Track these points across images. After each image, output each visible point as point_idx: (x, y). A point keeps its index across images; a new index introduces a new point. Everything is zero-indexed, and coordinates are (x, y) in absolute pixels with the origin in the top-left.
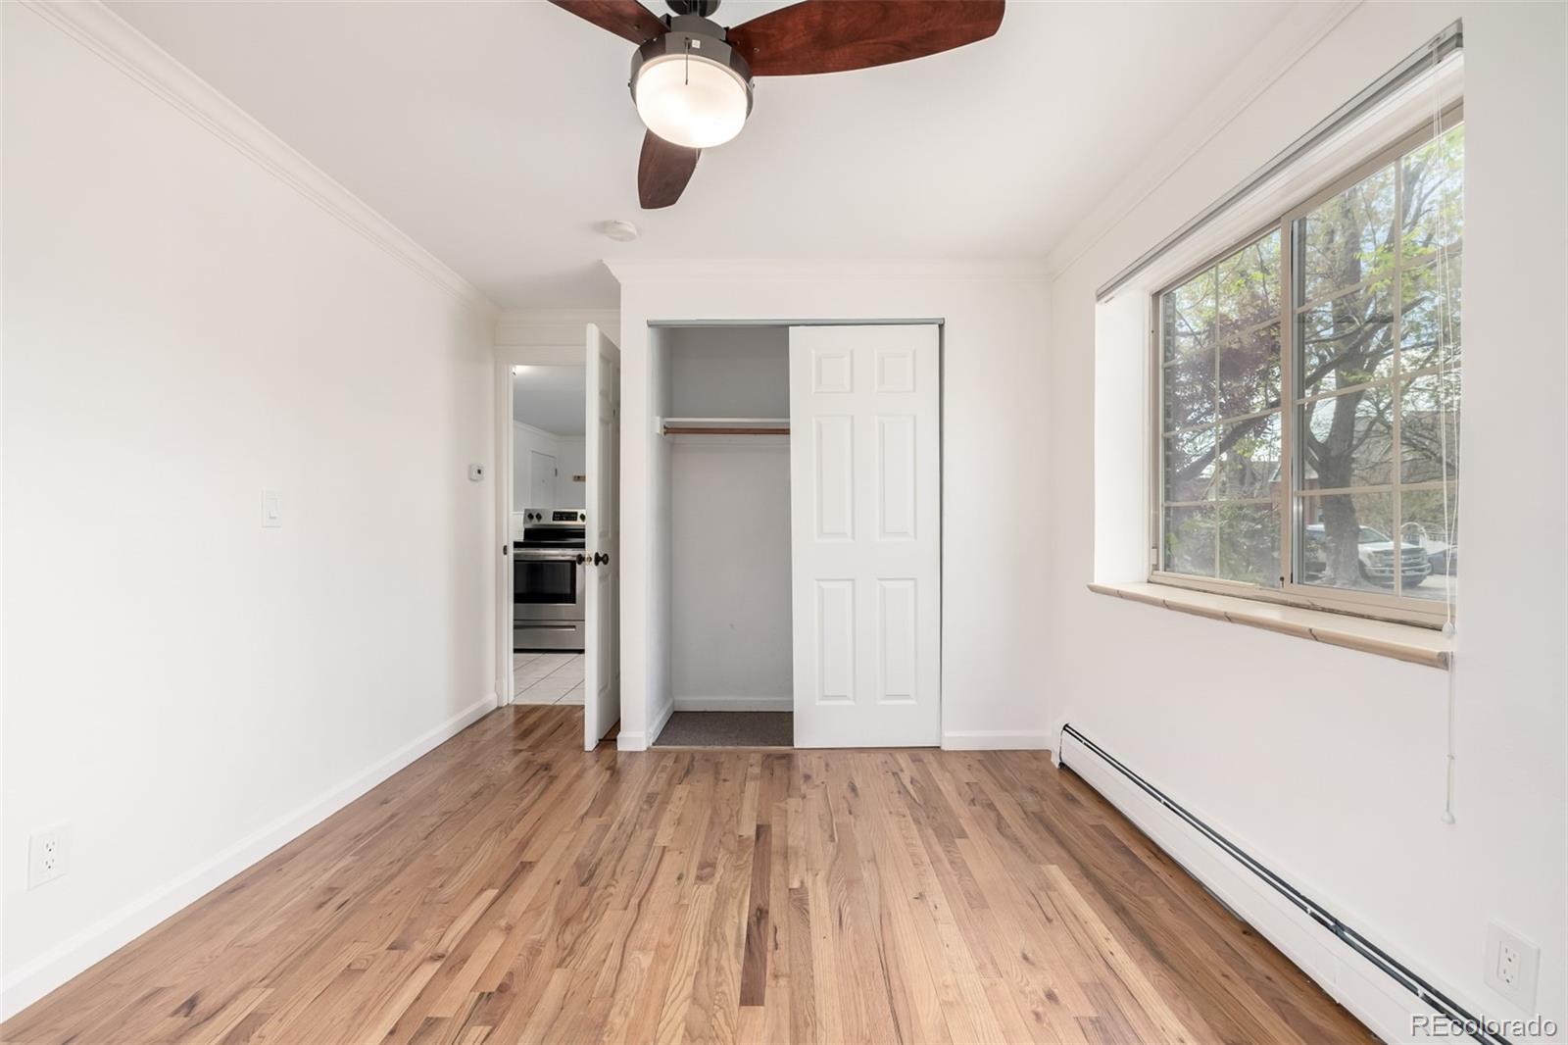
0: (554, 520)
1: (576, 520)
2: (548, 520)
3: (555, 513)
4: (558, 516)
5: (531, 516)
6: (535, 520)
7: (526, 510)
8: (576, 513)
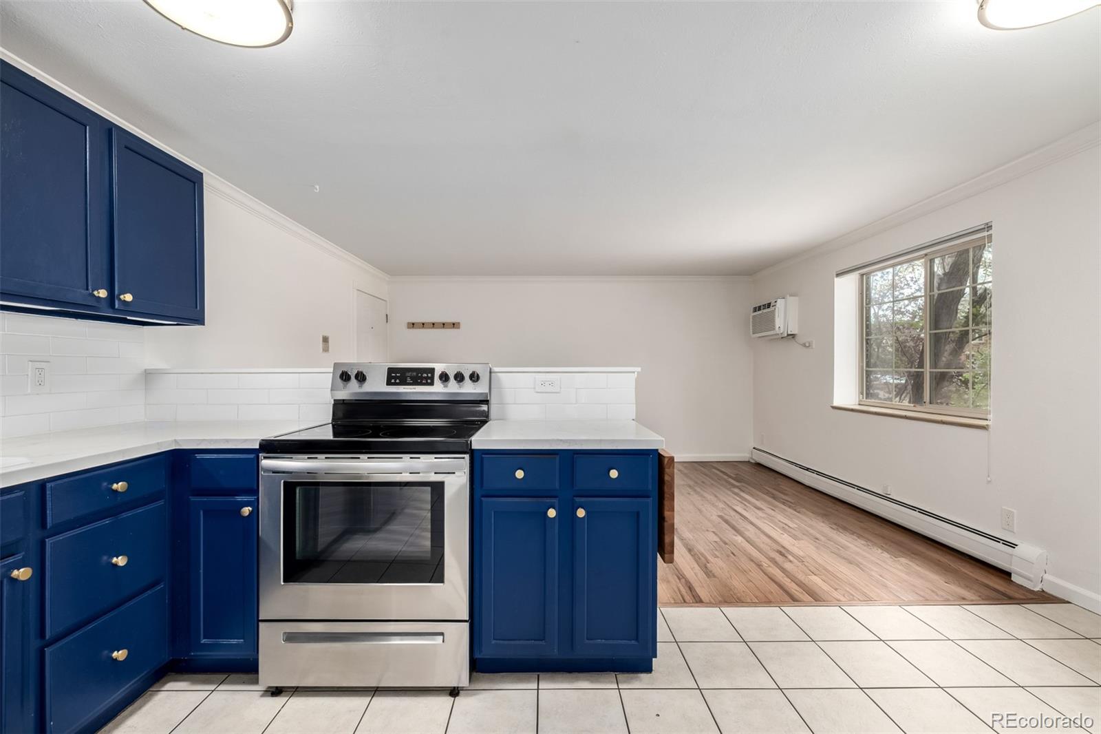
0: (389, 383)
1: (432, 384)
2: (377, 385)
3: (391, 371)
4: (397, 376)
5: (345, 377)
6: (354, 383)
7: (336, 365)
8: (432, 371)
